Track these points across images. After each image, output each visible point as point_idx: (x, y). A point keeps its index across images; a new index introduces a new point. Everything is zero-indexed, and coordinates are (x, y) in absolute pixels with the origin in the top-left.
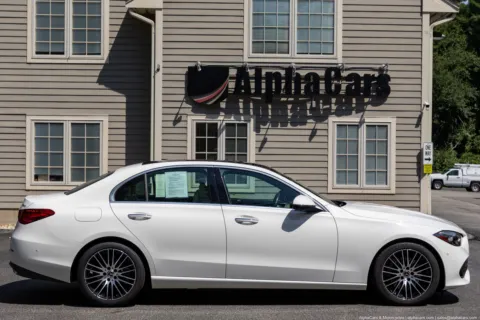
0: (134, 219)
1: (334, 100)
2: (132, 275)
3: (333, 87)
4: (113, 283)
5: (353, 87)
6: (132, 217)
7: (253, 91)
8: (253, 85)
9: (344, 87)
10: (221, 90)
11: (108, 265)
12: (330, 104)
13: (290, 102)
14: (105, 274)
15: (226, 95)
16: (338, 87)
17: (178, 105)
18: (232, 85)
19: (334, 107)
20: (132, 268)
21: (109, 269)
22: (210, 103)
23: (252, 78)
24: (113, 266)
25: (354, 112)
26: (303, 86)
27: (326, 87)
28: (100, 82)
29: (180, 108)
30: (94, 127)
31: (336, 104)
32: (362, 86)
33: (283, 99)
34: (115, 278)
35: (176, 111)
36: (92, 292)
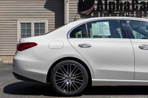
0: (82, 47)
1: (135, 12)
2: (81, 78)
3: (135, 7)
4: (71, 83)
5: (143, 7)
6: (81, 46)
7: (104, 9)
8: (104, 7)
9: (139, 7)
10: (92, 9)
11: (68, 73)
12: (134, 13)
13: (118, 13)
14: (66, 78)
15: (93, 11)
16: (137, 7)
17: (75, 15)
18: (96, 7)
19: (135, 15)
20: (81, 74)
21: (68, 75)
22: (87, 14)
23: (104, 4)
24: (71, 73)
25: (143, 17)
26: (123, 7)
27: (132, 7)
28: (45, 7)
29: (76, 16)
30: (43, 24)
31: (136, 14)
32: (146, 6)
33: (115, 12)
34: (72, 80)
35: (74, 17)
36: (59, 88)
